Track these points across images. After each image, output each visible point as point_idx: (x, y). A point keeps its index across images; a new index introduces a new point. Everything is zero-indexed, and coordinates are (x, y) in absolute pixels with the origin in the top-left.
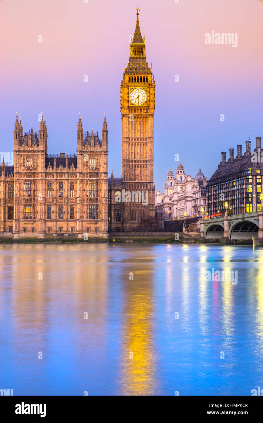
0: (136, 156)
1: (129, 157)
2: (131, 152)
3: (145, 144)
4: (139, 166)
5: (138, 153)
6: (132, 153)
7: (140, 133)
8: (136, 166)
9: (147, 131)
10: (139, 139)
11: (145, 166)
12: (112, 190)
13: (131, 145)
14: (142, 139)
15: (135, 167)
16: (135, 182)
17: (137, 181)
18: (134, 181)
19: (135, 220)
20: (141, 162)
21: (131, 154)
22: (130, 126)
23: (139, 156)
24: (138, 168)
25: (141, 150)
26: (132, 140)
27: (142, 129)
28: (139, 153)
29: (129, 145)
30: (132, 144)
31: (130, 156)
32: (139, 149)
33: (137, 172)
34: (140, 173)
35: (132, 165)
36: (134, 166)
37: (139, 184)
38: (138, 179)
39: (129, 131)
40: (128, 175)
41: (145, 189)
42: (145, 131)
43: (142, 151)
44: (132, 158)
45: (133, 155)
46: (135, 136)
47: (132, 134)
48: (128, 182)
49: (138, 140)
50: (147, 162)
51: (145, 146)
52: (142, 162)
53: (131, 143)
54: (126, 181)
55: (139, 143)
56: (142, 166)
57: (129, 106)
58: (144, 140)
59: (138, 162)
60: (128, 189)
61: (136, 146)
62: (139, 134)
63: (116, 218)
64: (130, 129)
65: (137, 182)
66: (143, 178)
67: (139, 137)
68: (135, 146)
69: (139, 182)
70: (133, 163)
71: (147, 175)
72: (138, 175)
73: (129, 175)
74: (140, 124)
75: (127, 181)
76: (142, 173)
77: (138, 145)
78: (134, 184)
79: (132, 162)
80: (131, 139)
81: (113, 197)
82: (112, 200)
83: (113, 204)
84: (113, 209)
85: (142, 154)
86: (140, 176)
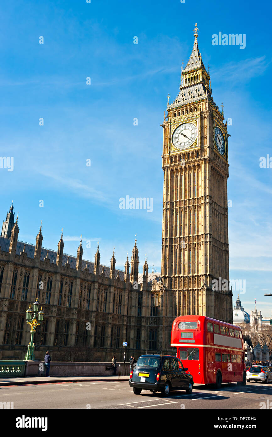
1: (172, 234)
4: (188, 248)
7: (190, 192)
10: (188, 202)
13: (175, 215)
14: (193, 201)
15: (181, 249)
16: (181, 275)
17: (184, 274)
18: (179, 275)
20: (191, 240)
21: (174, 228)
22: (174, 184)
26: (177, 205)
29: (173, 213)
31: (174, 232)
34: (188, 260)
35: (176, 247)
36: (179, 248)
37: (188, 280)
38: (185, 271)
39: (173, 191)
41: (197, 288)
44: (176, 235)
45: (178, 231)
48: (168, 277)
52: (193, 240)
53: (175, 211)
54: (164, 275)
56: (192, 247)
57: (170, 153)
58: (195, 203)
59: (185, 241)
60: (169, 288)
64: (175, 188)
65: (183, 277)
69: (188, 277)
72: (186, 264)
74: (190, 177)
75: (167, 274)
76: (193, 260)
77: (185, 213)
78: (178, 279)
79: (176, 242)
80: (174, 204)
81: (144, 305)
82: (144, 310)
83: (143, 317)
84: (145, 326)
85: (193, 225)
86: (188, 265)
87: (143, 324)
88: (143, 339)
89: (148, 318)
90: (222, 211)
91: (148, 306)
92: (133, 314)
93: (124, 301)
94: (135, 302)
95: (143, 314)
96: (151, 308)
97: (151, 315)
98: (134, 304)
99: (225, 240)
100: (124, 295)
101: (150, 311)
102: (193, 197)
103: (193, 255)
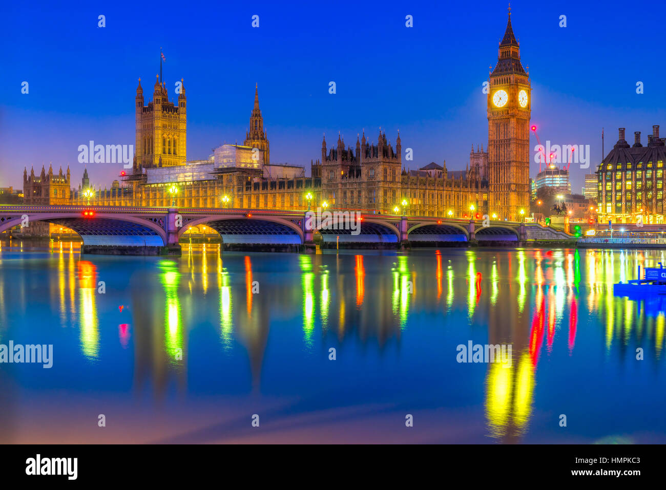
0: (500, 158)
3: (508, 145)
6: (497, 155)
11: (508, 168)
14: (506, 141)
17: (501, 183)
18: (498, 183)
20: (504, 164)
22: (495, 128)
23: (503, 158)
24: (502, 170)
25: (504, 152)
27: (506, 130)
28: (503, 155)
29: (494, 147)
30: (497, 147)
31: (496, 158)
32: (503, 150)
33: (501, 174)
34: (503, 175)
37: (503, 186)
38: (501, 181)
39: (494, 133)
40: (493, 178)
42: (508, 132)
43: (506, 152)
46: (499, 138)
47: (497, 137)
49: (502, 142)
50: (509, 164)
51: (507, 148)
52: (506, 164)
54: (490, 184)
55: (503, 145)
56: (506, 167)
57: (492, 109)
59: (501, 164)
60: (493, 191)
62: (503, 135)
64: (496, 132)
66: (506, 180)
67: (503, 138)
68: (499, 148)
69: (503, 184)
73: (494, 178)
74: (504, 125)
76: (506, 175)
77: (502, 147)
78: (498, 186)
79: (497, 164)
80: (496, 141)
85: (506, 155)
86: (503, 178)
91: (482, 200)
93: (468, 198)
95: (479, 205)
97: (484, 205)
100: (468, 195)
102: (506, 138)
103: (506, 172)
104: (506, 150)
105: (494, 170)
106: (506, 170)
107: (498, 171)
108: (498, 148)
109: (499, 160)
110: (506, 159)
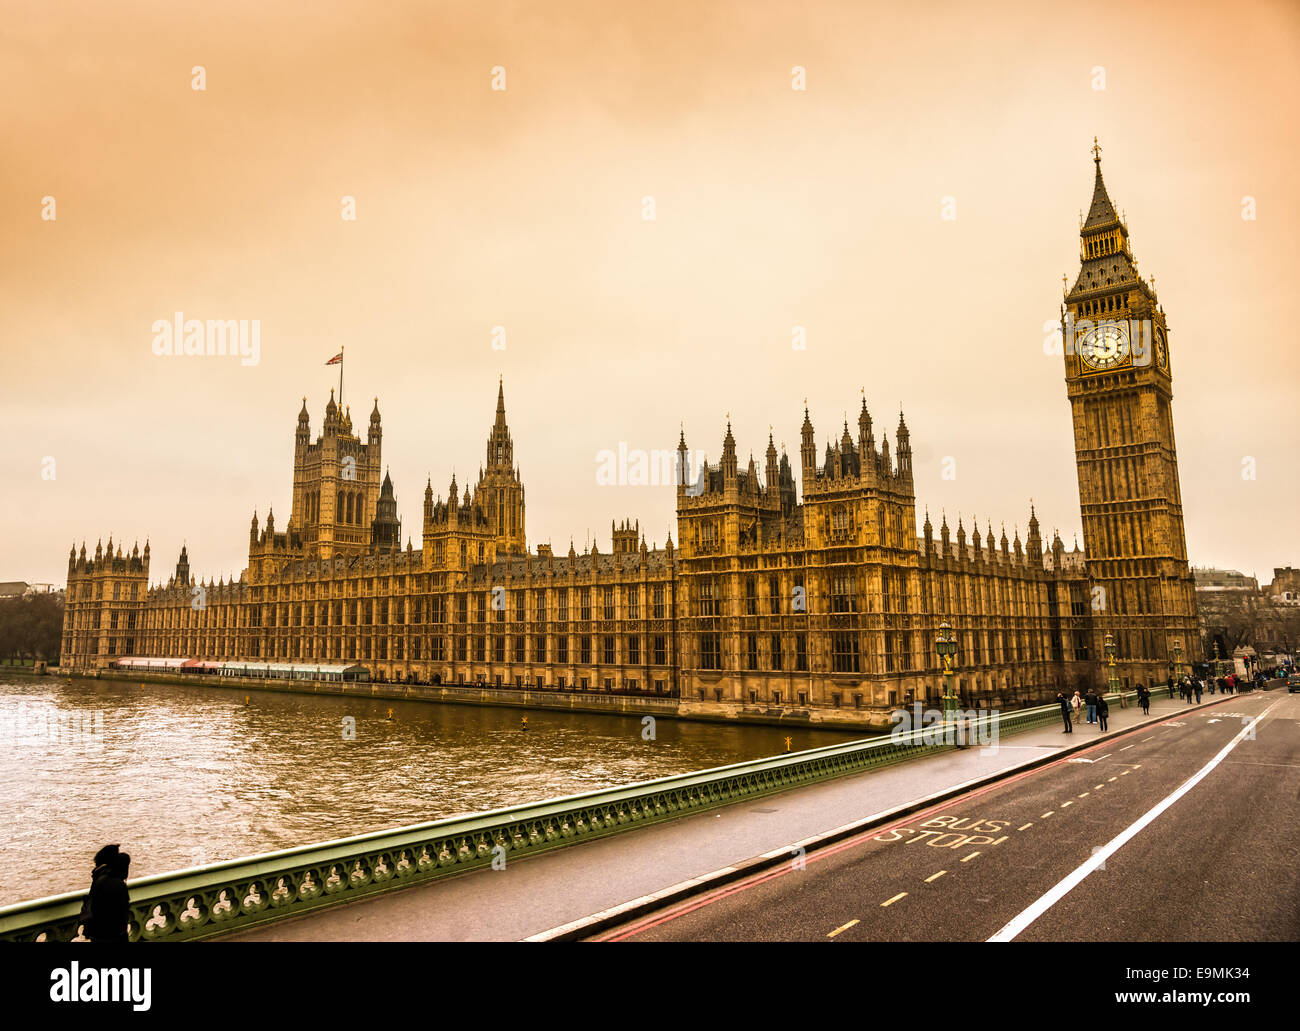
0: (1116, 493)
1: (1097, 499)
2: (1100, 484)
4: (1127, 519)
5: (1120, 486)
6: (1104, 487)
7: (1123, 435)
8: (1119, 518)
9: (1139, 427)
10: (1120, 451)
11: (1144, 517)
12: (1056, 582)
13: (1099, 470)
14: (1129, 450)
15: (1115, 521)
16: (1119, 558)
17: (1124, 556)
18: (1116, 558)
19: (1128, 657)
20: (1131, 508)
21: (1100, 489)
22: (1092, 422)
23: (1125, 493)
24: (1124, 522)
25: (1127, 477)
26: (1101, 455)
27: (1126, 424)
28: (1124, 485)
29: (1095, 468)
30: (1102, 466)
31: (1100, 496)
32: (1123, 474)
33: (1121, 534)
34: (1129, 536)
35: (1107, 517)
36: (1111, 519)
37: (1132, 565)
38: (1127, 552)
39: (1091, 434)
40: (1098, 544)
41: (1149, 576)
42: (1134, 428)
43: (1132, 479)
44: (1105, 500)
45: (1108, 494)
46: (1107, 444)
47: (1098, 442)
48: (1098, 561)
49: (1117, 453)
50: (1147, 506)
51: (1138, 467)
52: (1135, 508)
53: (1098, 464)
54: (1092, 559)
55: (1121, 462)
56: (1135, 517)
57: (1082, 375)
58: (1133, 452)
59: (1122, 509)
60: (1101, 577)
61: (1114, 468)
62: (1118, 438)
63: (1076, 651)
64: (1094, 429)
65: (1123, 560)
66: (1139, 548)
67: (1118, 445)
68: (1110, 468)
69: (1132, 560)
70: (1110, 512)
71: (1150, 541)
72: (1126, 542)
73: (1102, 544)
74: (1120, 412)
75: (1095, 557)
76: (1138, 536)
77: (1118, 466)
78: (1116, 564)
79: (1106, 510)
80: (1097, 454)
81: (1061, 600)
82: (1061, 608)
83: (1063, 618)
84: (1064, 630)
85: (1133, 486)
86: (1131, 543)
87: (1063, 627)
88: (1065, 647)
89: (1068, 619)
90: (1168, 457)
91: (1067, 602)
92: (1043, 614)
93: (1033, 597)
94: (1044, 598)
95: (1062, 614)
96: (1073, 604)
97: (1073, 614)
98: (1042, 601)
99: (1176, 499)
100: (1032, 590)
101: (1070, 608)
102: (1128, 443)
103: (1137, 528)
104: (1131, 474)
105: (1100, 524)
106: (1136, 523)
107: (1112, 525)
108: (1106, 470)
109: (1113, 498)
110: (1134, 495)
